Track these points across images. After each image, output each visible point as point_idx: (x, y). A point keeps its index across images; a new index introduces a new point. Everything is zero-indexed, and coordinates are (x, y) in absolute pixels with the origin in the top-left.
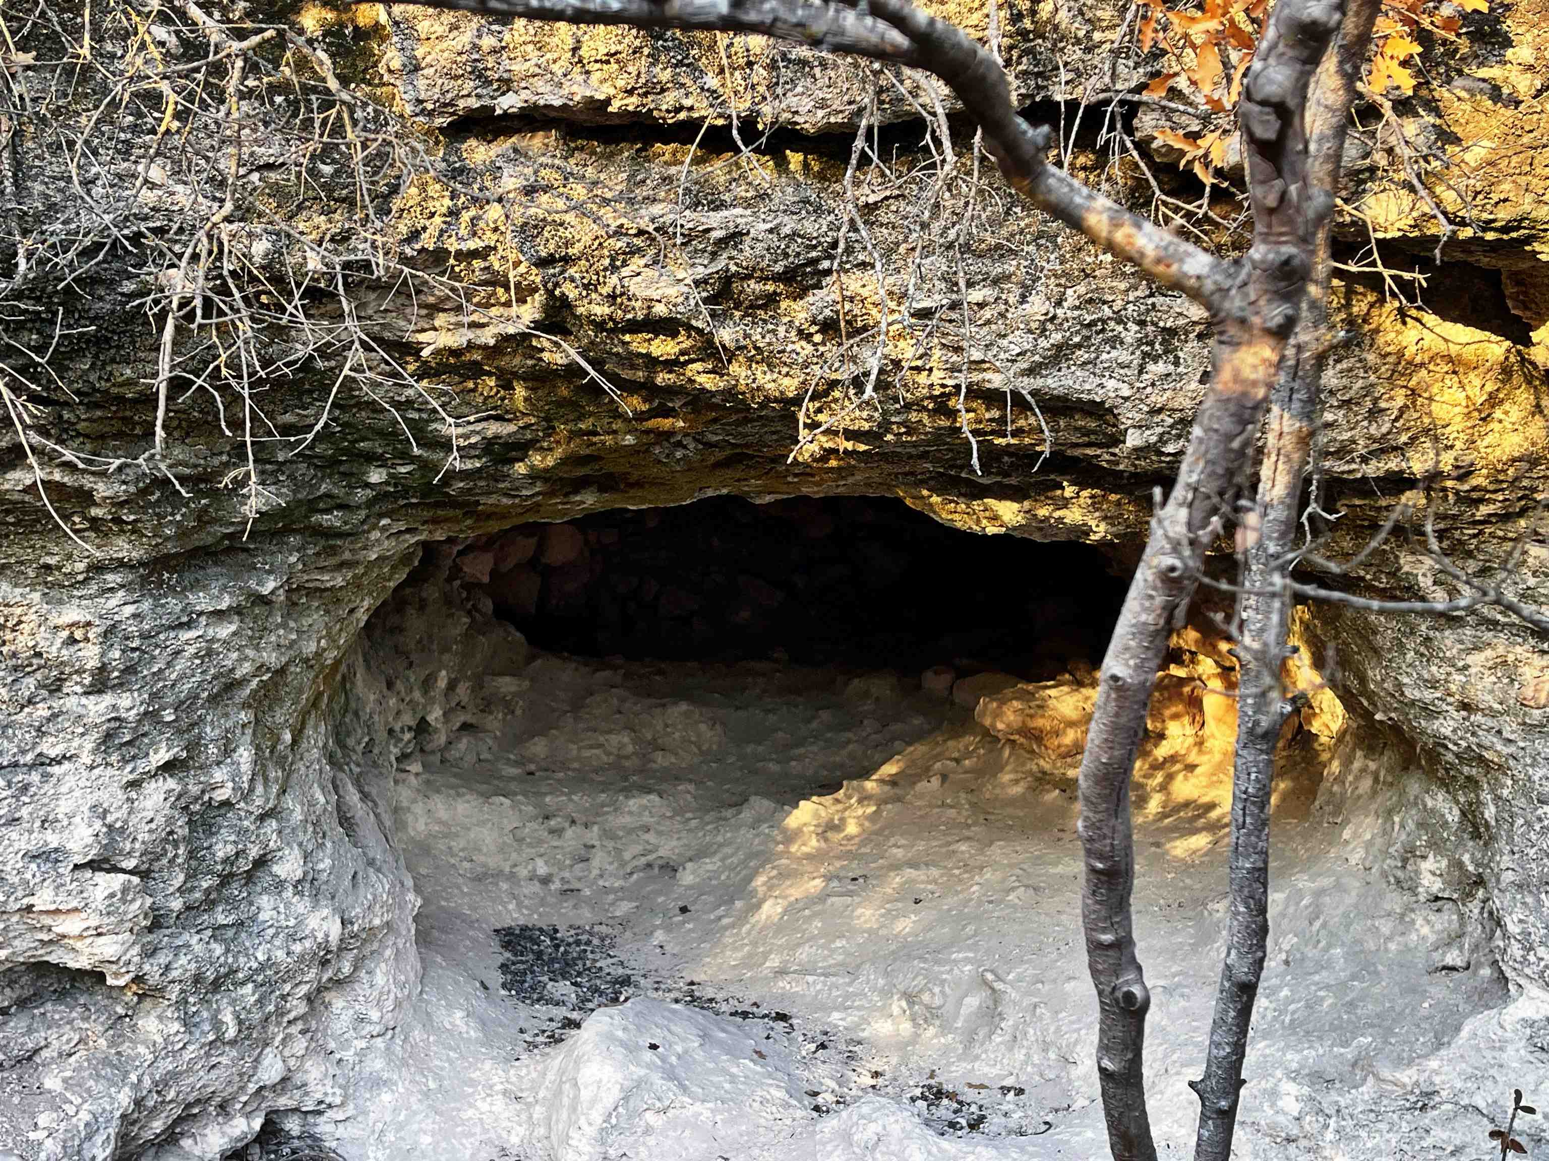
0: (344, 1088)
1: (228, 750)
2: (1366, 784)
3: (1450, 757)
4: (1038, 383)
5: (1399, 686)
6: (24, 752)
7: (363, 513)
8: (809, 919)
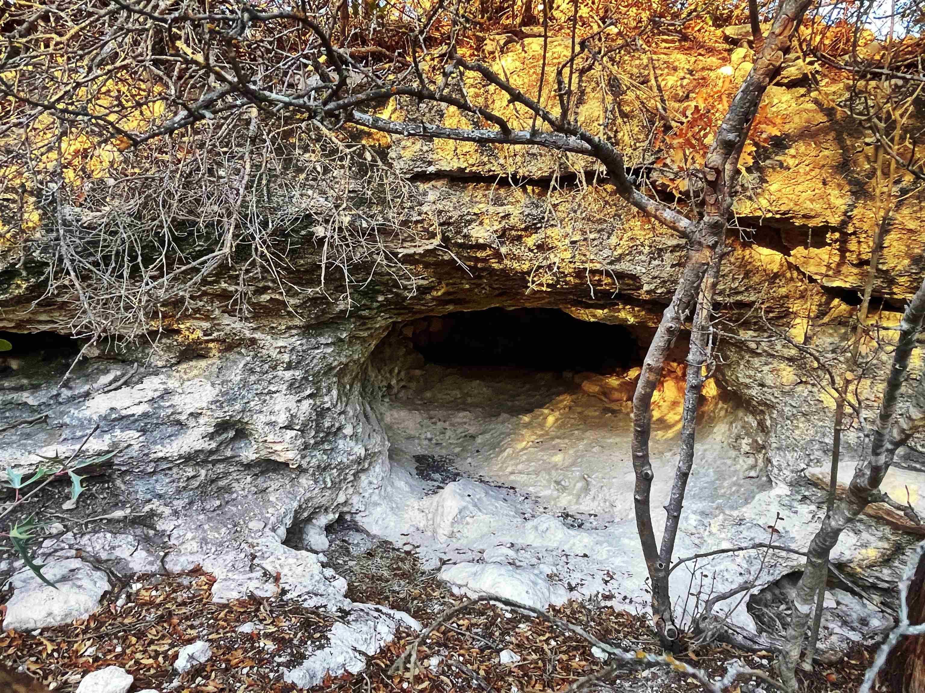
0: (365, 505)
1: (329, 391)
2: (722, 413)
3: (754, 403)
4: (613, 267)
5: (737, 377)
6: (264, 389)
7: (375, 311)
8: (521, 456)
